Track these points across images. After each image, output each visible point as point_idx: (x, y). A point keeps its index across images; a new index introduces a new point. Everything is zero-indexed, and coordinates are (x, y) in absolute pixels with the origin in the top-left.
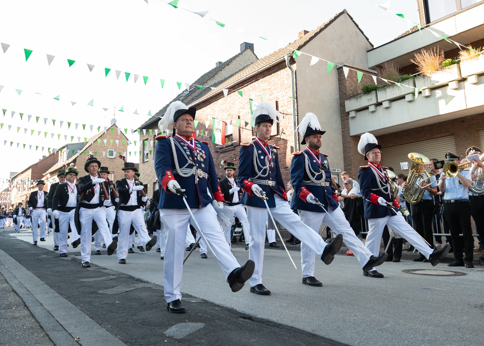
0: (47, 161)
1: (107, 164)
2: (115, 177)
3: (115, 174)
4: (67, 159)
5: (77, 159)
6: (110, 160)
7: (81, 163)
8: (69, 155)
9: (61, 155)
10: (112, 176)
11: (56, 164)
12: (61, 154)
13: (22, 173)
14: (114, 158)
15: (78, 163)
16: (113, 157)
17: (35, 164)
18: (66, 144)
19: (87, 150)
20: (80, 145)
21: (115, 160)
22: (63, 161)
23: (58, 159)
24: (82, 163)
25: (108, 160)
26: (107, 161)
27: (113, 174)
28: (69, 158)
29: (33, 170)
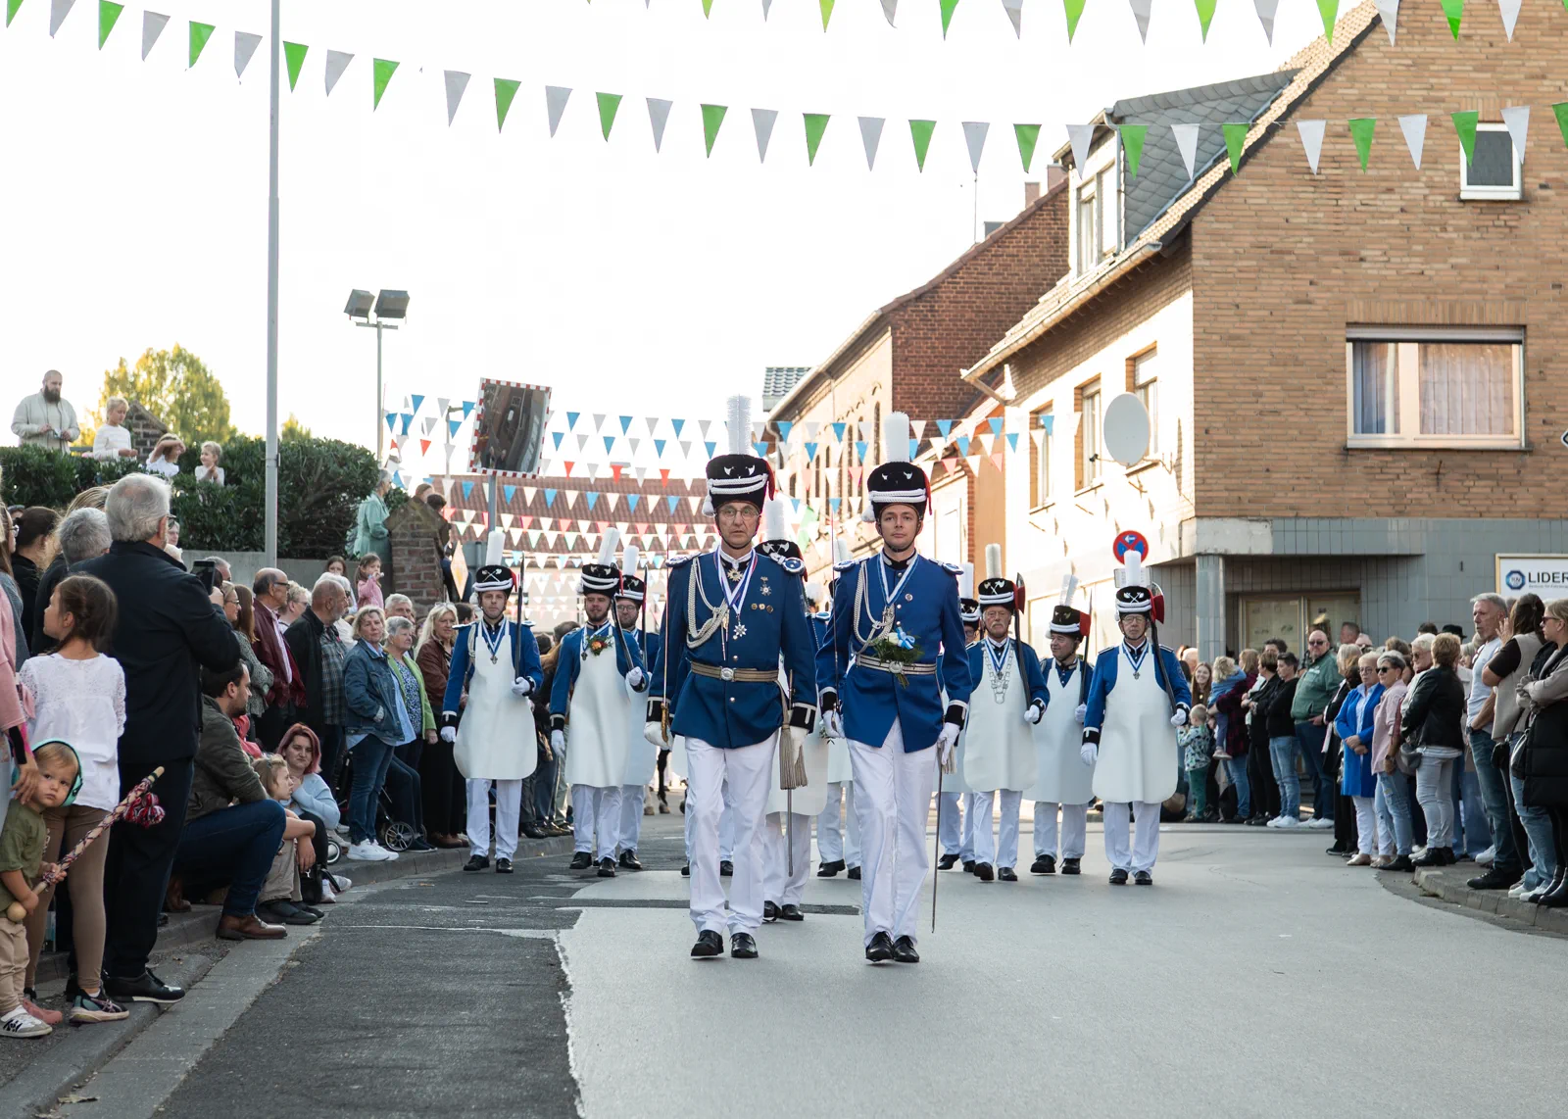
0: (1006, 266)
1: (1462, 261)
2: (1534, 373)
3: (1536, 345)
4: (1130, 236)
5: (1198, 226)
6: (1487, 220)
7: (1237, 256)
8: (1138, 193)
9: (1081, 202)
10: (1508, 368)
11: (1059, 283)
12: (1086, 194)
13: (836, 368)
14: (1516, 196)
15: (1208, 257)
16: (1512, 192)
17: (920, 296)
18: (1111, 106)
19: (1277, 139)
20: (1225, 106)
21: (1531, 222)
22: (1102, 255)
23: (1065, 229)
24: (1240, 263)
25: (1465, 218)
26: (1457, 229)
27: (1515, 347)
28: (1144, 225)
29: (907, 344)
